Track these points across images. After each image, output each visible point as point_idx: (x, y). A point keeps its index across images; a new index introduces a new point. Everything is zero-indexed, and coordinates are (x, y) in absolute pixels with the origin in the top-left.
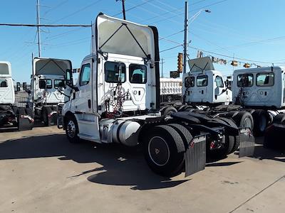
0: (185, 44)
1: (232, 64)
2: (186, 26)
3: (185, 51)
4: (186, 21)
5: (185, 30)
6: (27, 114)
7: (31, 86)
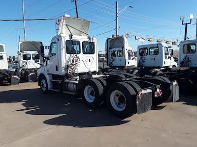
0: (116, 28)
1: (149, 40)
2: (117, 17)
3: (116, 33)
4: (117, 14)
5: (116, 20)
6: (15, 75)
7: (18, 58)
